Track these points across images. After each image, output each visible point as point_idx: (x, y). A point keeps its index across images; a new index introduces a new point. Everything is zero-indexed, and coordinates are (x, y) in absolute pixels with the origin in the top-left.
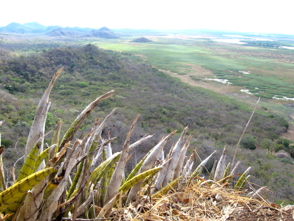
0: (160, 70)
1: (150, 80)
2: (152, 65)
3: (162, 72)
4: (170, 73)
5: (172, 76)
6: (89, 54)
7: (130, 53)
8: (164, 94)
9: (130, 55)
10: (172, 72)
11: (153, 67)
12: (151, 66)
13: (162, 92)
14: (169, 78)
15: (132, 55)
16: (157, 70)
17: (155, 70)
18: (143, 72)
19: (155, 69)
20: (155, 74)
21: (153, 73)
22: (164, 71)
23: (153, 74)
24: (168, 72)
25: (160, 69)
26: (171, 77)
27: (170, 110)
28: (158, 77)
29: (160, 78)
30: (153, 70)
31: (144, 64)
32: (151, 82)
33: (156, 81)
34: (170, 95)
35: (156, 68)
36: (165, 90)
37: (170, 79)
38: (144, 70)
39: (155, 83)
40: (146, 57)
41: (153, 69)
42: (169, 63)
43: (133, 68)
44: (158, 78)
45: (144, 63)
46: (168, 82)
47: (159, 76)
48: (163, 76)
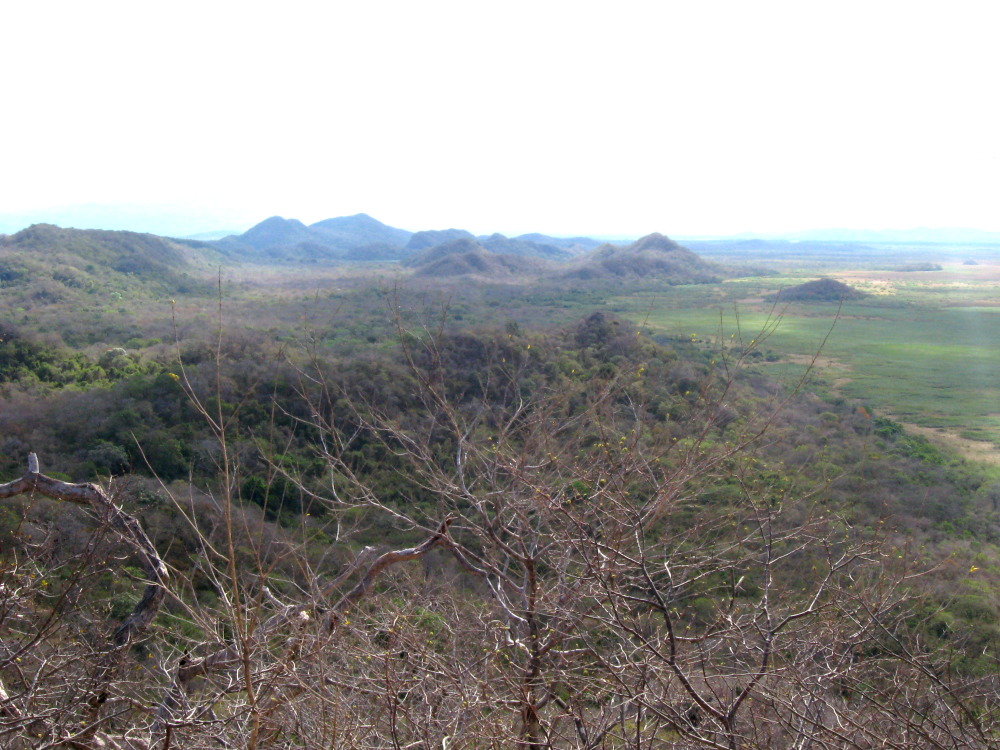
0: (912, 429)
1: (869, 473)
2: (874, 406)
3: (921, 440)
4: (959, 441)
5: (969, 457)
6: (597, 356)
7: (770, 352)
8: (935, 540)
9: (770, 359)
10: (965, 436)
11: (878, 413)
12: (868, 411)
13: (925, 530)
14: (954, 465)
15: (781, 361)
16: (897, 430)
17: (887, 428)
18: (835, 436)
19: (888, 423)
20: (891, 446)
21: (881, 441)
22: (928, 432)
23: (882, 448)
24: (951, 437)
25: (912, 422)
26: (963, 462)
27: (970, 616)
28: (904, 460)
29: (914, 465)
30: (881, 430)
31: (839, 403)
32: (874, 482)
33: (899, 482)
34: (964, 545)
35: (893, 419)
36: (939, 520)
37: (961, 472)
38: (838, 429)
39: (892, 491)
40: (843, 368)
41: (879, 424)
42: (950, 394)
43: (789, 420)
44: (904, 465)
45: (836, 395)
46: (951, 486)
47: (907, 455)
48: (927, 456)
